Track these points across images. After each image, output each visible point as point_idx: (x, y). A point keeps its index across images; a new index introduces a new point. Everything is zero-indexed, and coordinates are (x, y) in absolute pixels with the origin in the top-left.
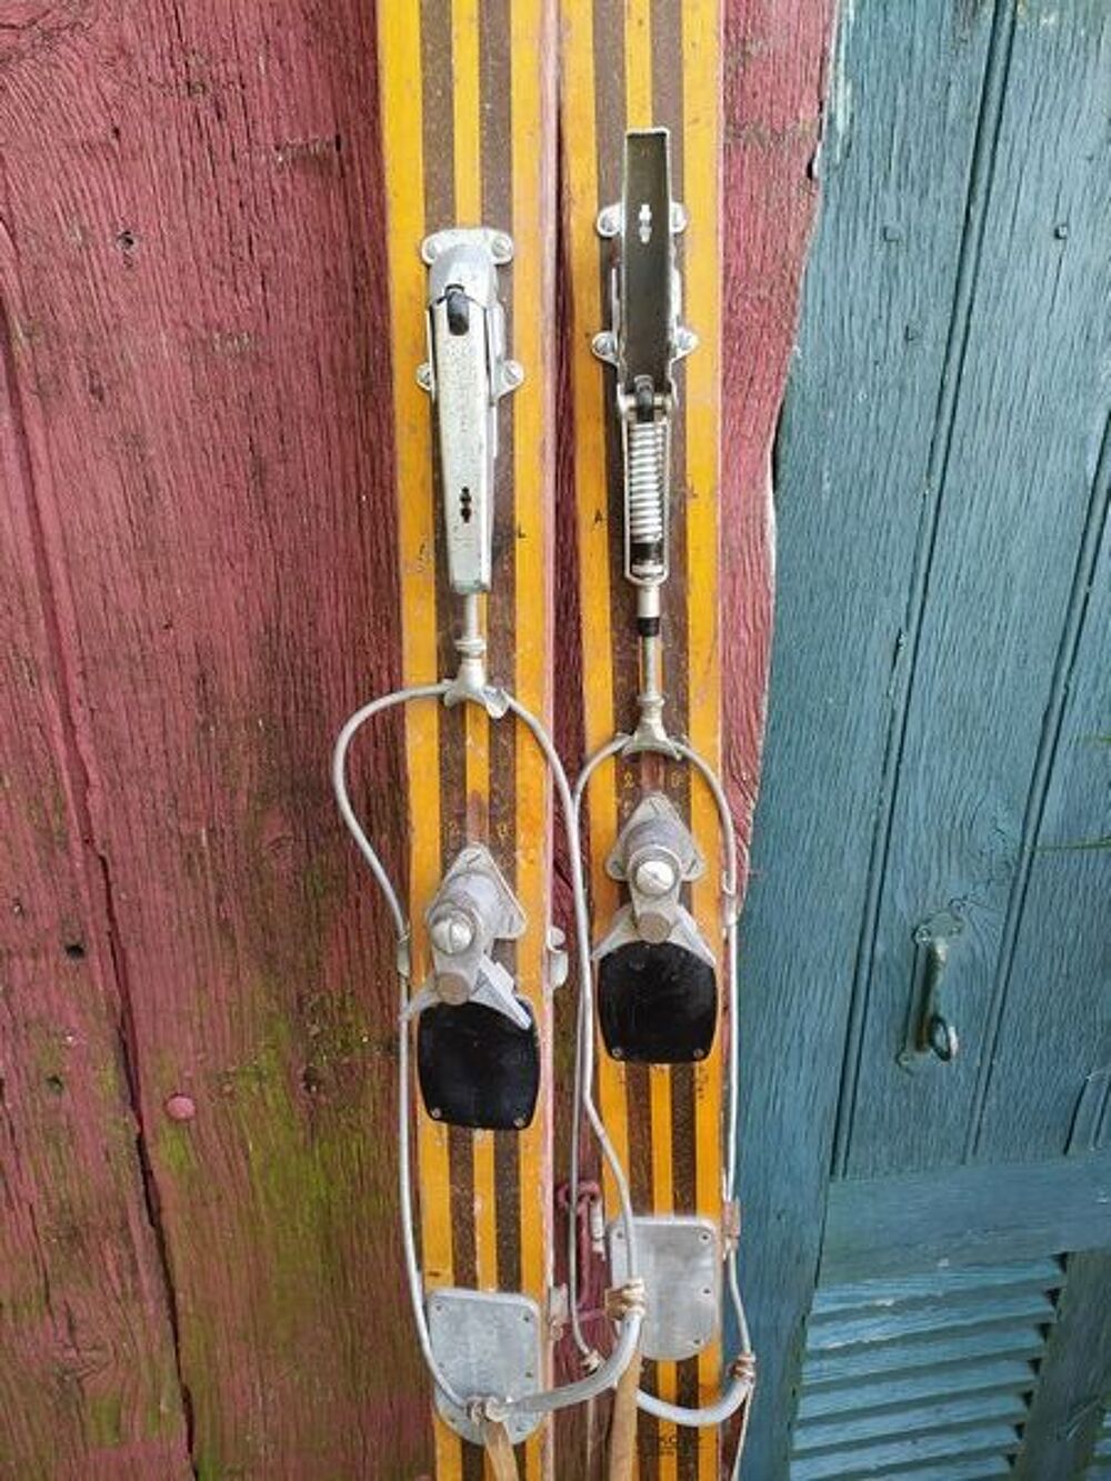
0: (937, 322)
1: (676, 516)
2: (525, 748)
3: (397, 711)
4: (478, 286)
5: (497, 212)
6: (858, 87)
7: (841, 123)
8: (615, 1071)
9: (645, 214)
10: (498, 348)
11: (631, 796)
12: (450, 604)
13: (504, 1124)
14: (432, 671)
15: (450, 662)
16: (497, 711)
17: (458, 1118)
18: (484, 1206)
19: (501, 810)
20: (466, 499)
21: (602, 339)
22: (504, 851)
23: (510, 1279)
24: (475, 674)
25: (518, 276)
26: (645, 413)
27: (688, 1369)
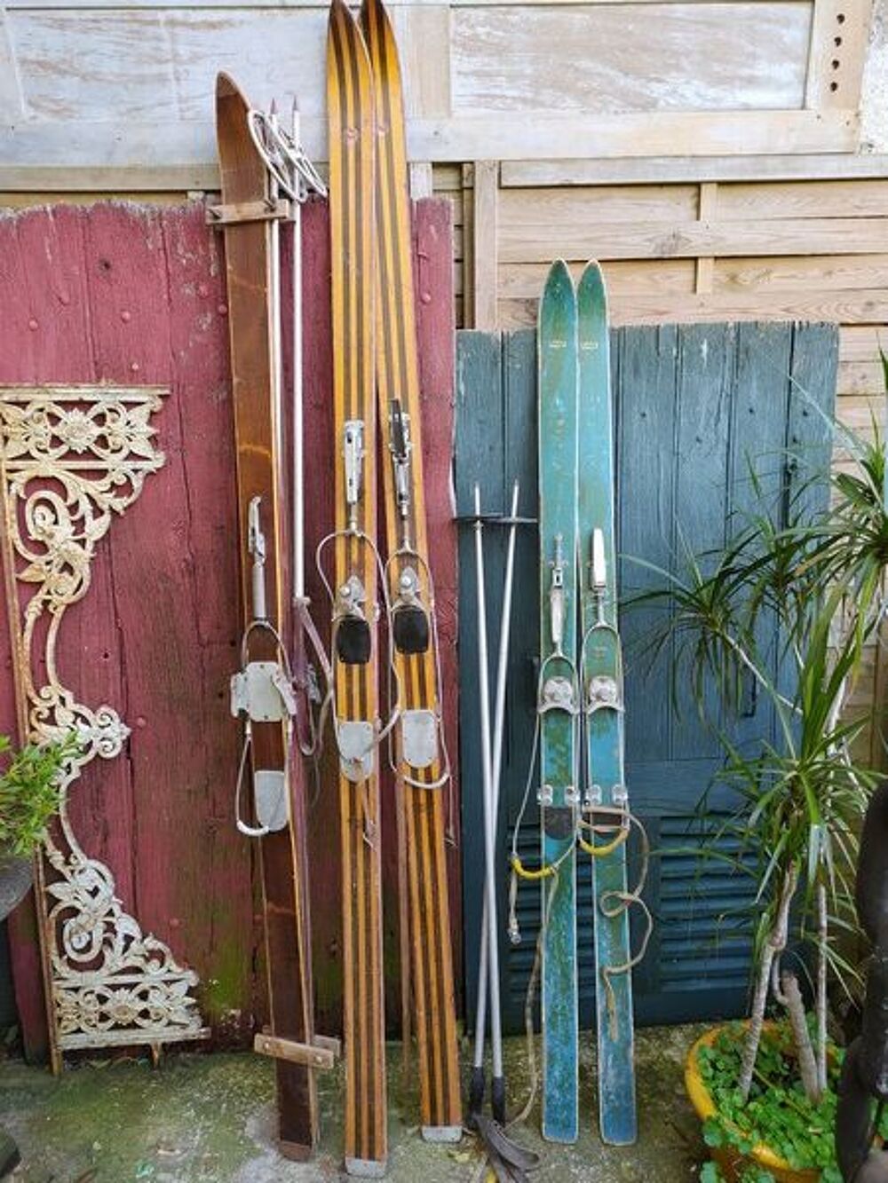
0: (499, 444)
1: (411, 489)
2: (368, 549)
3: (334, 538)
4: (355, 433)
5: (361, 417)
6: (466, 385)
7: (463, 393)
8: (399, 657)
9: (397, 416)
10: (360, 446)
11: (401, 568)
12: (348, 507)
13: (362, 662)
14: (343, 527)
15: (348, 524)
16: (359, 535)
17: (348, 661)
18: (356, 690)
19: (361, 565)
20: (351, 480)
21: (390, 445)
22: (362, 578)
23: (364, 718)
24: (354, 526)
25: (366, 433)
26: (401, 462)
27: (428, 770)
